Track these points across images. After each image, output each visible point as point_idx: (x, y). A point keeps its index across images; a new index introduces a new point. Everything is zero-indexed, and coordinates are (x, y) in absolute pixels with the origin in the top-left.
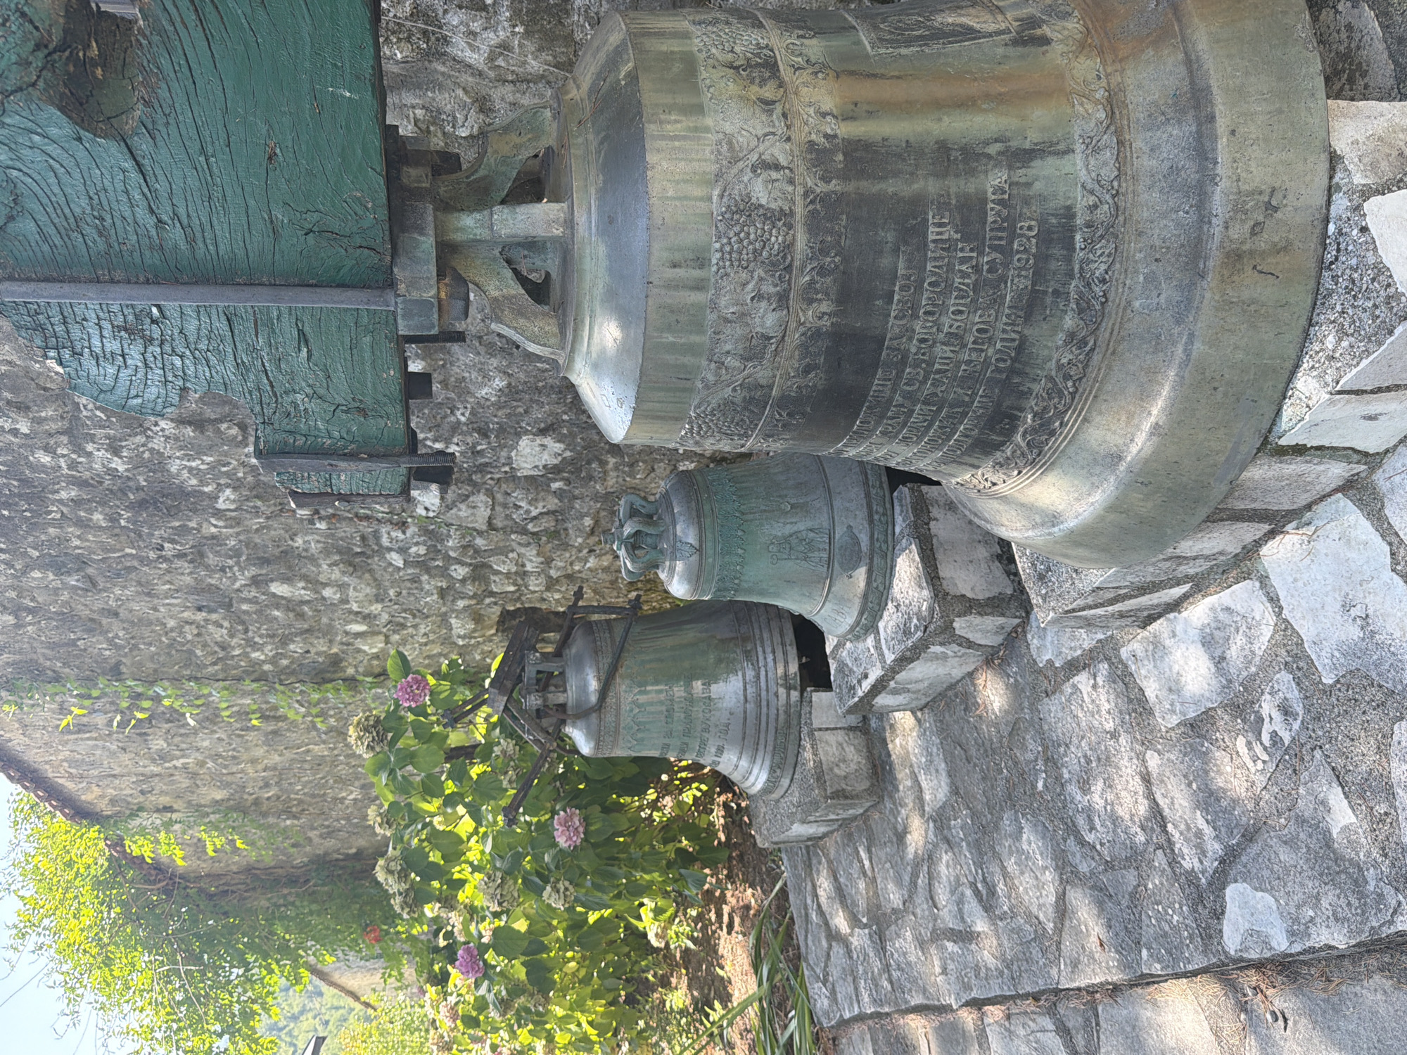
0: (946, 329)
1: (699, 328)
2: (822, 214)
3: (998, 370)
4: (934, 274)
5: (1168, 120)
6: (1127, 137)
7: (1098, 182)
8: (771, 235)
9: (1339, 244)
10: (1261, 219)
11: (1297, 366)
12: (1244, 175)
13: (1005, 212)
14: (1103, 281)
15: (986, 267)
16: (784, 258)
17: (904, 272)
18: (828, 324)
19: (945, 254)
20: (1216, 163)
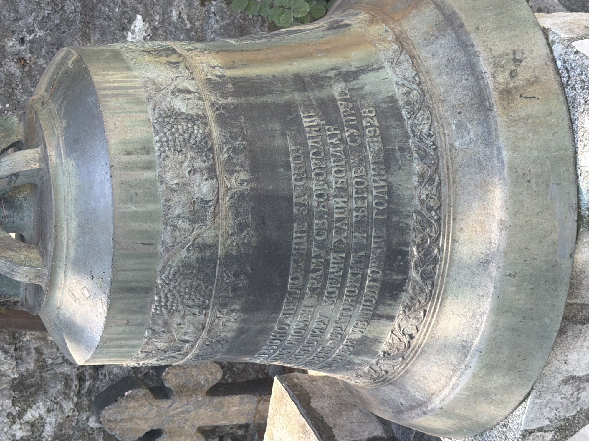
0: (334, 185)
1: (153, 197)
2: (227, 116)
3: (379, 212)
4: (315, 147)
5: (437, 37)
6: (415, 53)
7: (406, 79)
8: (194, 129)
9: (566, 69)
10: (513, 68)
11: (576, 153)
12: (493, 48)
13: (351, 105)
14: (430, 135)
15: (348, 139)
16: (206, 143)
17: (293, 148)
18: (248, 188)
19: (318, 134)
20: (473, 46)
